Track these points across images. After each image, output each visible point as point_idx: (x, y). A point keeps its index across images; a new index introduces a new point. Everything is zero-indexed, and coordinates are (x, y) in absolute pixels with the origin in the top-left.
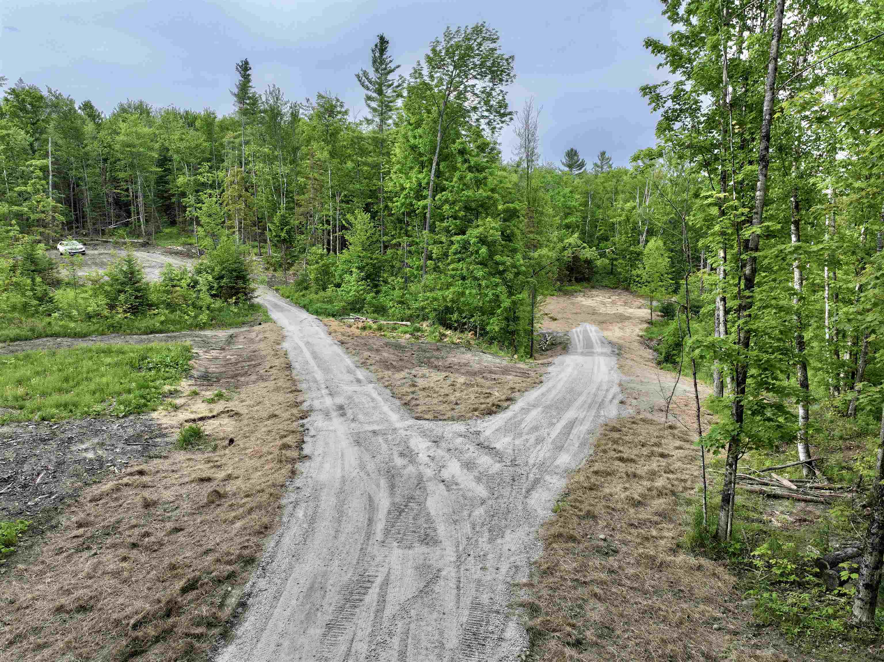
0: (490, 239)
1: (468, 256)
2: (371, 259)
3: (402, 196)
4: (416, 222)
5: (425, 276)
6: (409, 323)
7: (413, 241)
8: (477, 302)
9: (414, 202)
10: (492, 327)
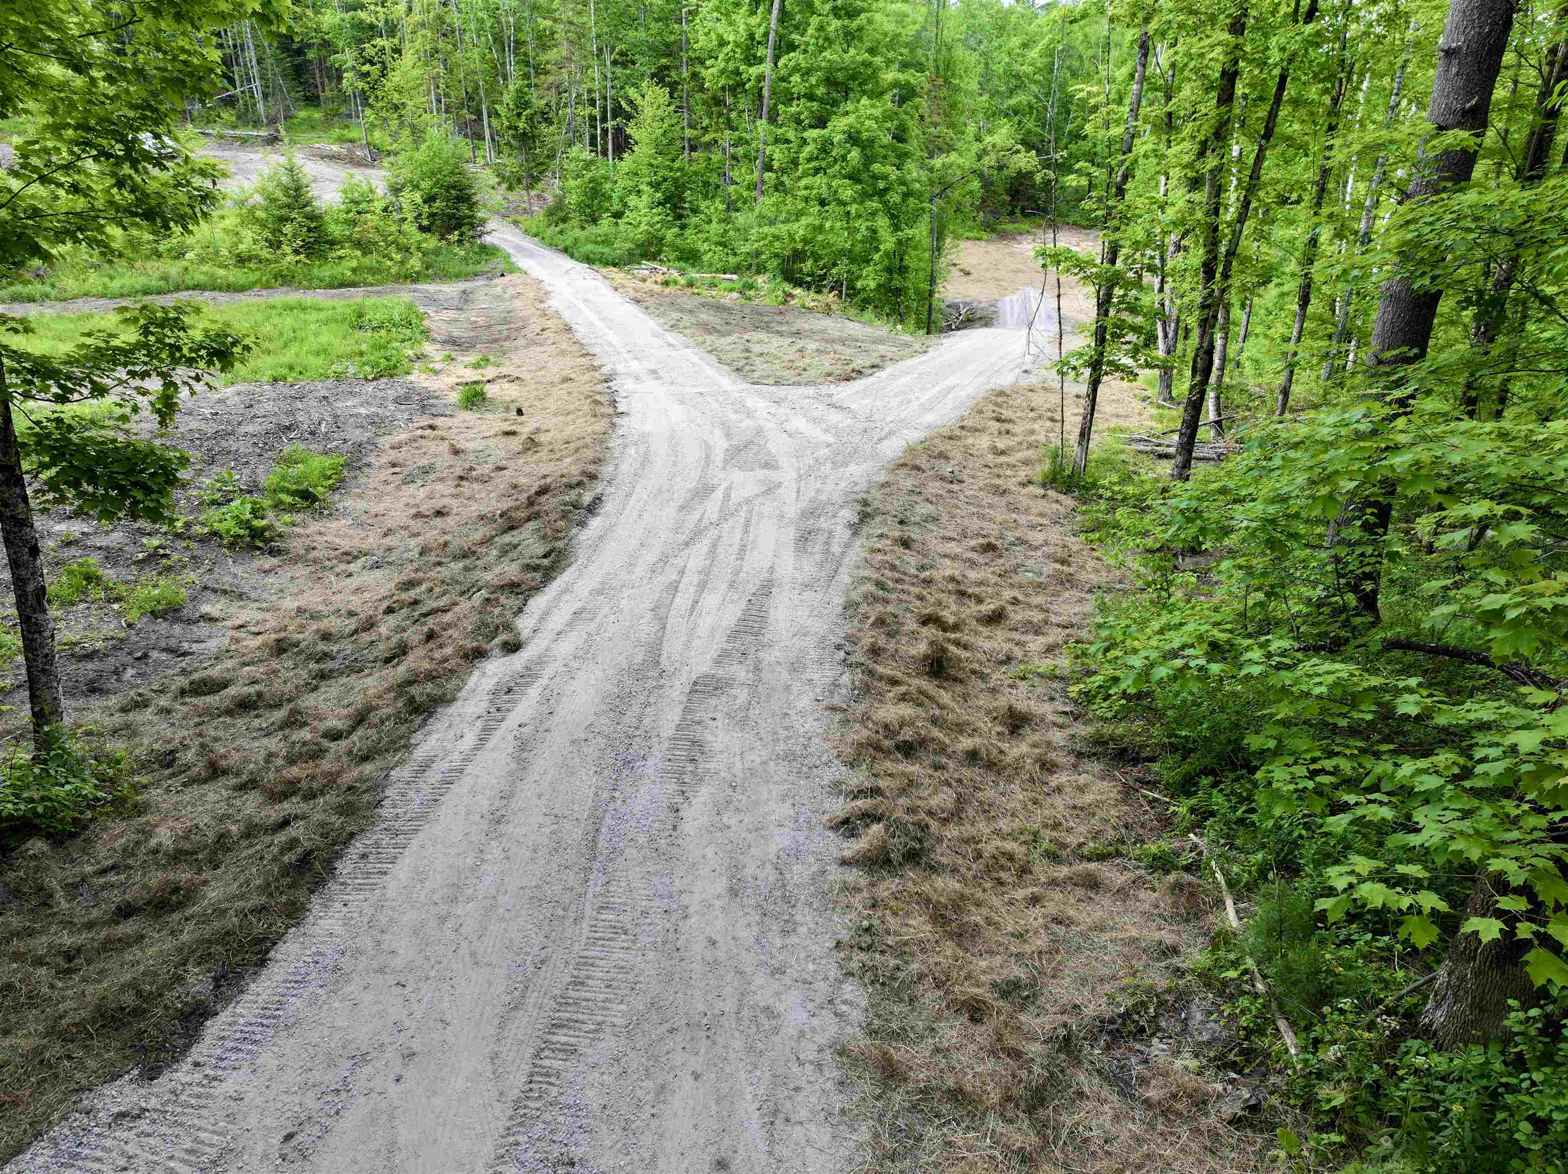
0: (865, 135)
1: (830, 166)
2: (671, 170)
3: (721, 56)
4: (744, 103)
5: (761, 199)
6: (735, 277)
7: (741, 138)
8: (842, 241)
9: (742, 68)
10: (865, 283)
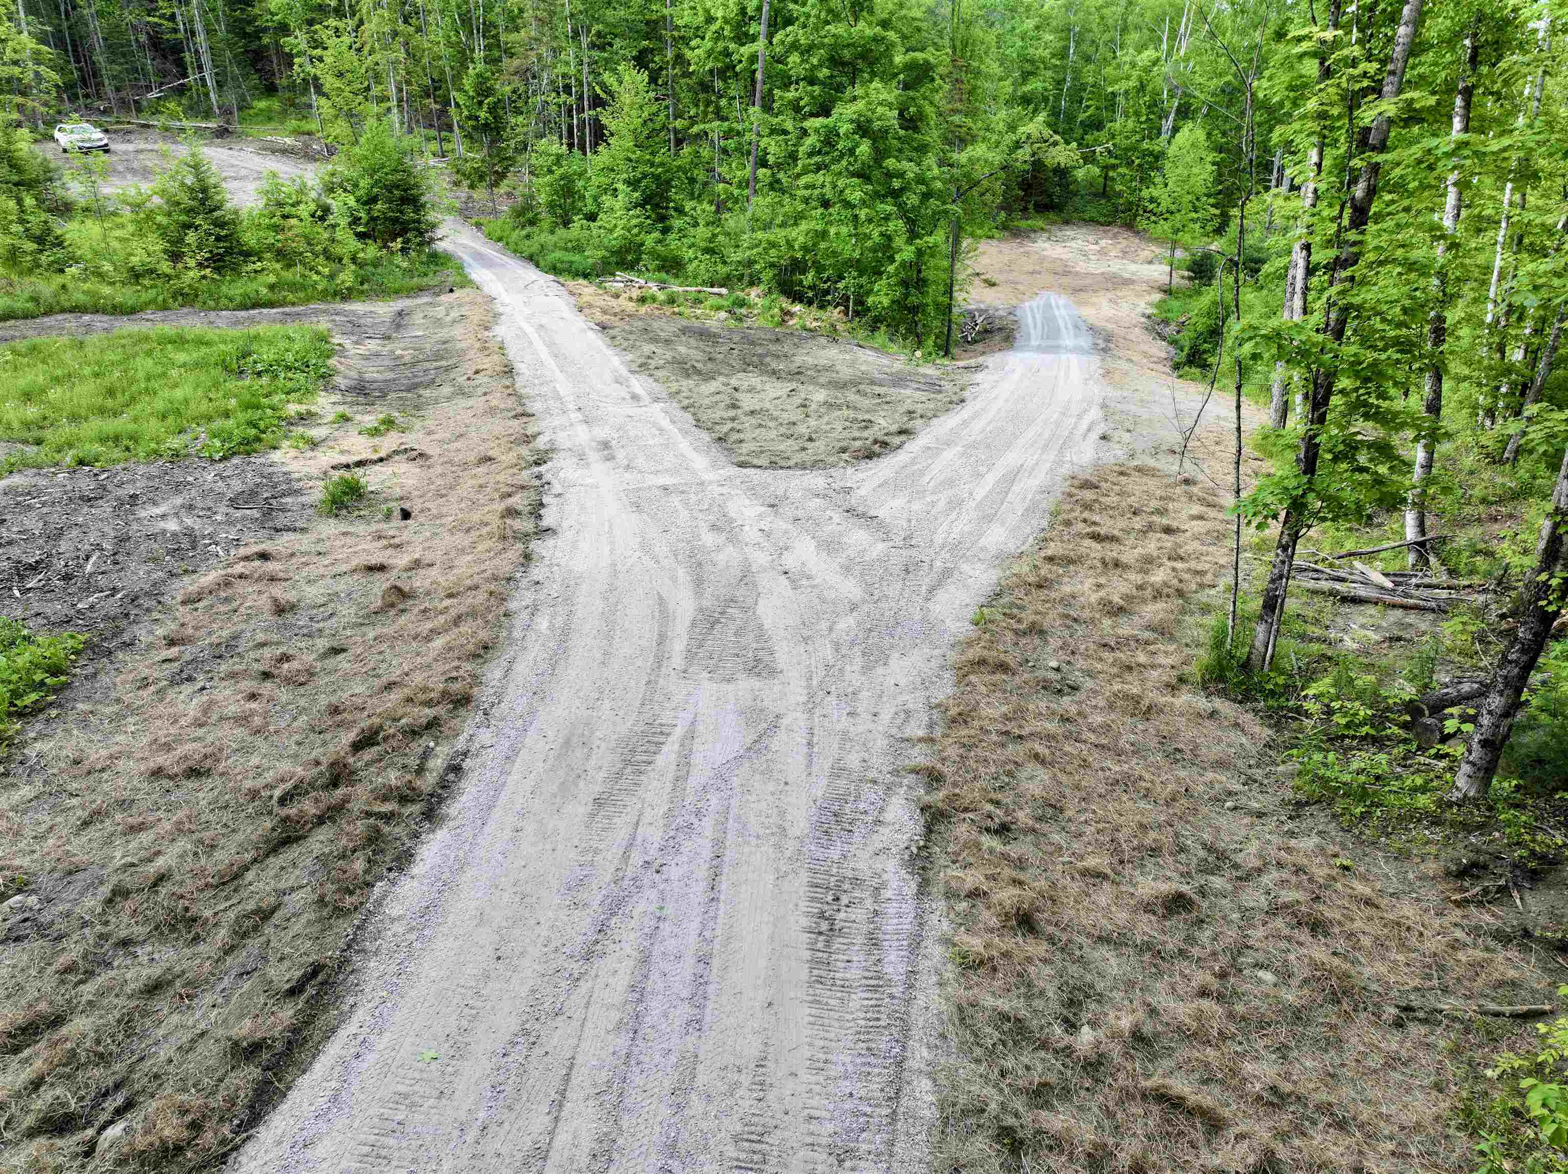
0: (877, 125)
1: (835, 160)
2: (652, 165)
3: (708, 35)
4: (735, 89)
5: (753, 199)
6: (724, 291)
7: (731, 130)
8: (850, 250)
9: (732, 46)
10: (877, 299)
